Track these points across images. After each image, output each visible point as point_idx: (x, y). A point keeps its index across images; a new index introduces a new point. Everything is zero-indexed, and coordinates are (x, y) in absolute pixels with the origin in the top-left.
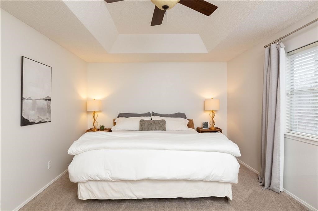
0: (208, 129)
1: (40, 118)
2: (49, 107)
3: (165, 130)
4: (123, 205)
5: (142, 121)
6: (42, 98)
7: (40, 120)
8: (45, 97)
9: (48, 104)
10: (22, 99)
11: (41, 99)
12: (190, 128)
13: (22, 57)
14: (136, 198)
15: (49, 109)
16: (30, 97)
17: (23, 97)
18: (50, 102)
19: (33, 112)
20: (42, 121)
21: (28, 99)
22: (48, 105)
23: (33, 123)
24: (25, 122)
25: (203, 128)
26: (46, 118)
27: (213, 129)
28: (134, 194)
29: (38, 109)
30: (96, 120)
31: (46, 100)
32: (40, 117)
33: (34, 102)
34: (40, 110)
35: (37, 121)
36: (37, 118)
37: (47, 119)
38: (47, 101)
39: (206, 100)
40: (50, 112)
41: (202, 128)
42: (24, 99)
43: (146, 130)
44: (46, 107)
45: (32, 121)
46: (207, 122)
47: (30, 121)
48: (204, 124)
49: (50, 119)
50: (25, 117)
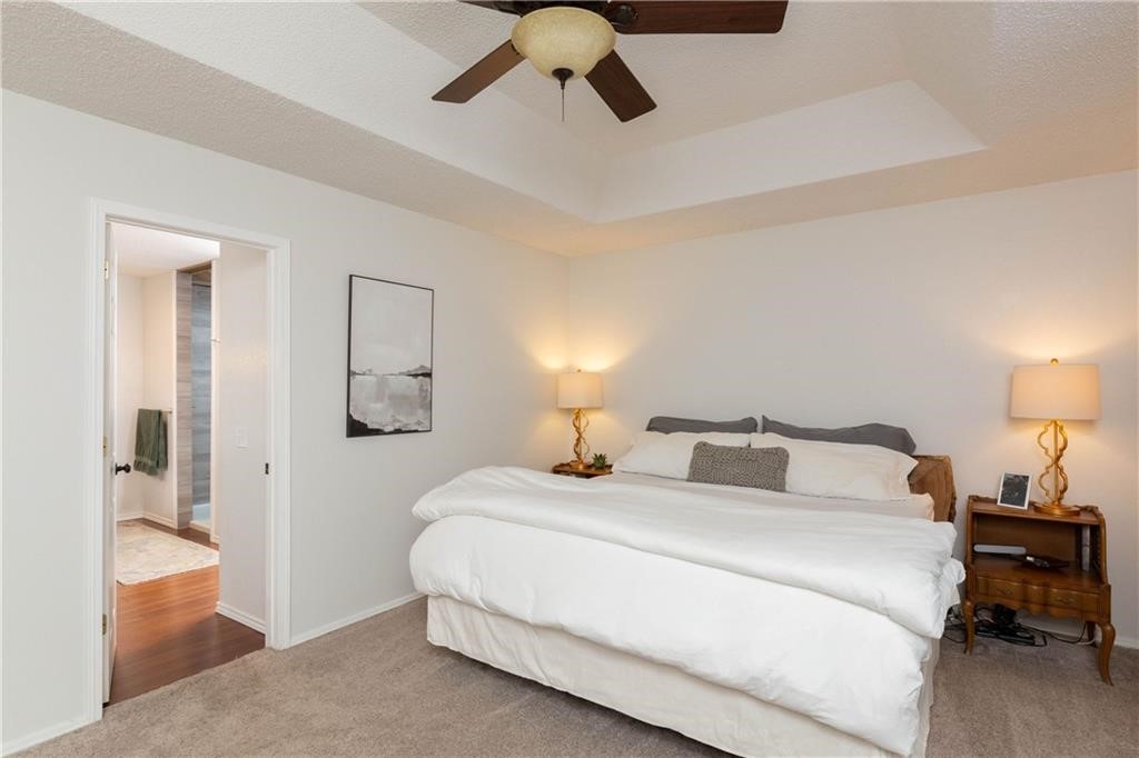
0: (1026, 507)
1: (399, 421)
2: (424, 394)
3: (779, 487)
4: (528, 697)
5: (701, 448)
6: (405, 371)
7: (397, 426)
8: (413, 367)
9: (422, 386)
10: (350, 373)
11: (401, 374)
12: (922, 493)
13: (351, 276)
14: (546, 684)
15: (425, 398)
16: (370, 371)
17: (352, 368)
18: (427, 379)
19: (379, 406)
20: (403, 429)
21: (364, 374)
22: (421, 390)
23: (377, 432)
24: (356, 429)
25: (999, 503)
26: (415, 421)
27: (1057, 512)
28: (543, 672)
29: (391, 397)
30: (583, 435)
31: (416, 376)
32: (398, 417)
33: (382, 381)
34: (398, 400)
35: (391, 429)
36: (388, 418)
37: (419, 423)
38: (421, 378)
39: (1016, 367)
40: (428, 406)
41: (996, 501)
42: (355, 373)
43: (706, 482)
44: (417, 393)
45: (376, 427)
46: (1026, 478)
47: (370, 427)
48: (1005, 484)
49: (428, 424)
50: (356, 417)
